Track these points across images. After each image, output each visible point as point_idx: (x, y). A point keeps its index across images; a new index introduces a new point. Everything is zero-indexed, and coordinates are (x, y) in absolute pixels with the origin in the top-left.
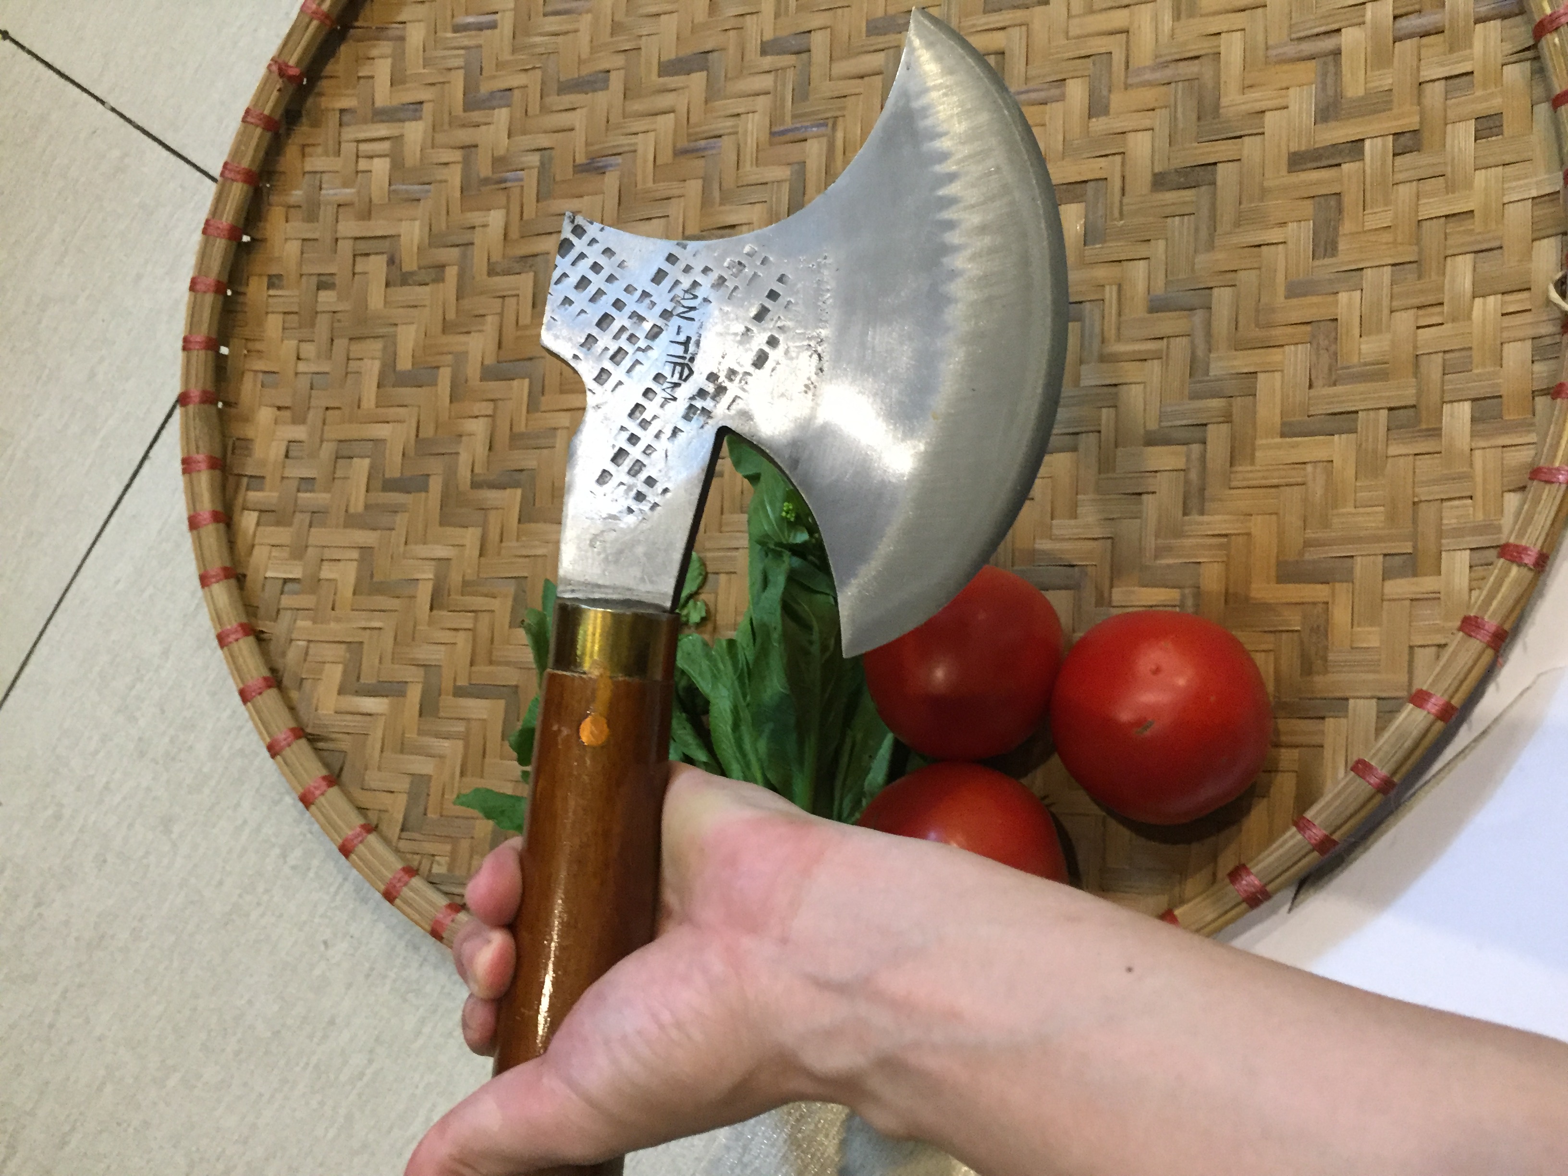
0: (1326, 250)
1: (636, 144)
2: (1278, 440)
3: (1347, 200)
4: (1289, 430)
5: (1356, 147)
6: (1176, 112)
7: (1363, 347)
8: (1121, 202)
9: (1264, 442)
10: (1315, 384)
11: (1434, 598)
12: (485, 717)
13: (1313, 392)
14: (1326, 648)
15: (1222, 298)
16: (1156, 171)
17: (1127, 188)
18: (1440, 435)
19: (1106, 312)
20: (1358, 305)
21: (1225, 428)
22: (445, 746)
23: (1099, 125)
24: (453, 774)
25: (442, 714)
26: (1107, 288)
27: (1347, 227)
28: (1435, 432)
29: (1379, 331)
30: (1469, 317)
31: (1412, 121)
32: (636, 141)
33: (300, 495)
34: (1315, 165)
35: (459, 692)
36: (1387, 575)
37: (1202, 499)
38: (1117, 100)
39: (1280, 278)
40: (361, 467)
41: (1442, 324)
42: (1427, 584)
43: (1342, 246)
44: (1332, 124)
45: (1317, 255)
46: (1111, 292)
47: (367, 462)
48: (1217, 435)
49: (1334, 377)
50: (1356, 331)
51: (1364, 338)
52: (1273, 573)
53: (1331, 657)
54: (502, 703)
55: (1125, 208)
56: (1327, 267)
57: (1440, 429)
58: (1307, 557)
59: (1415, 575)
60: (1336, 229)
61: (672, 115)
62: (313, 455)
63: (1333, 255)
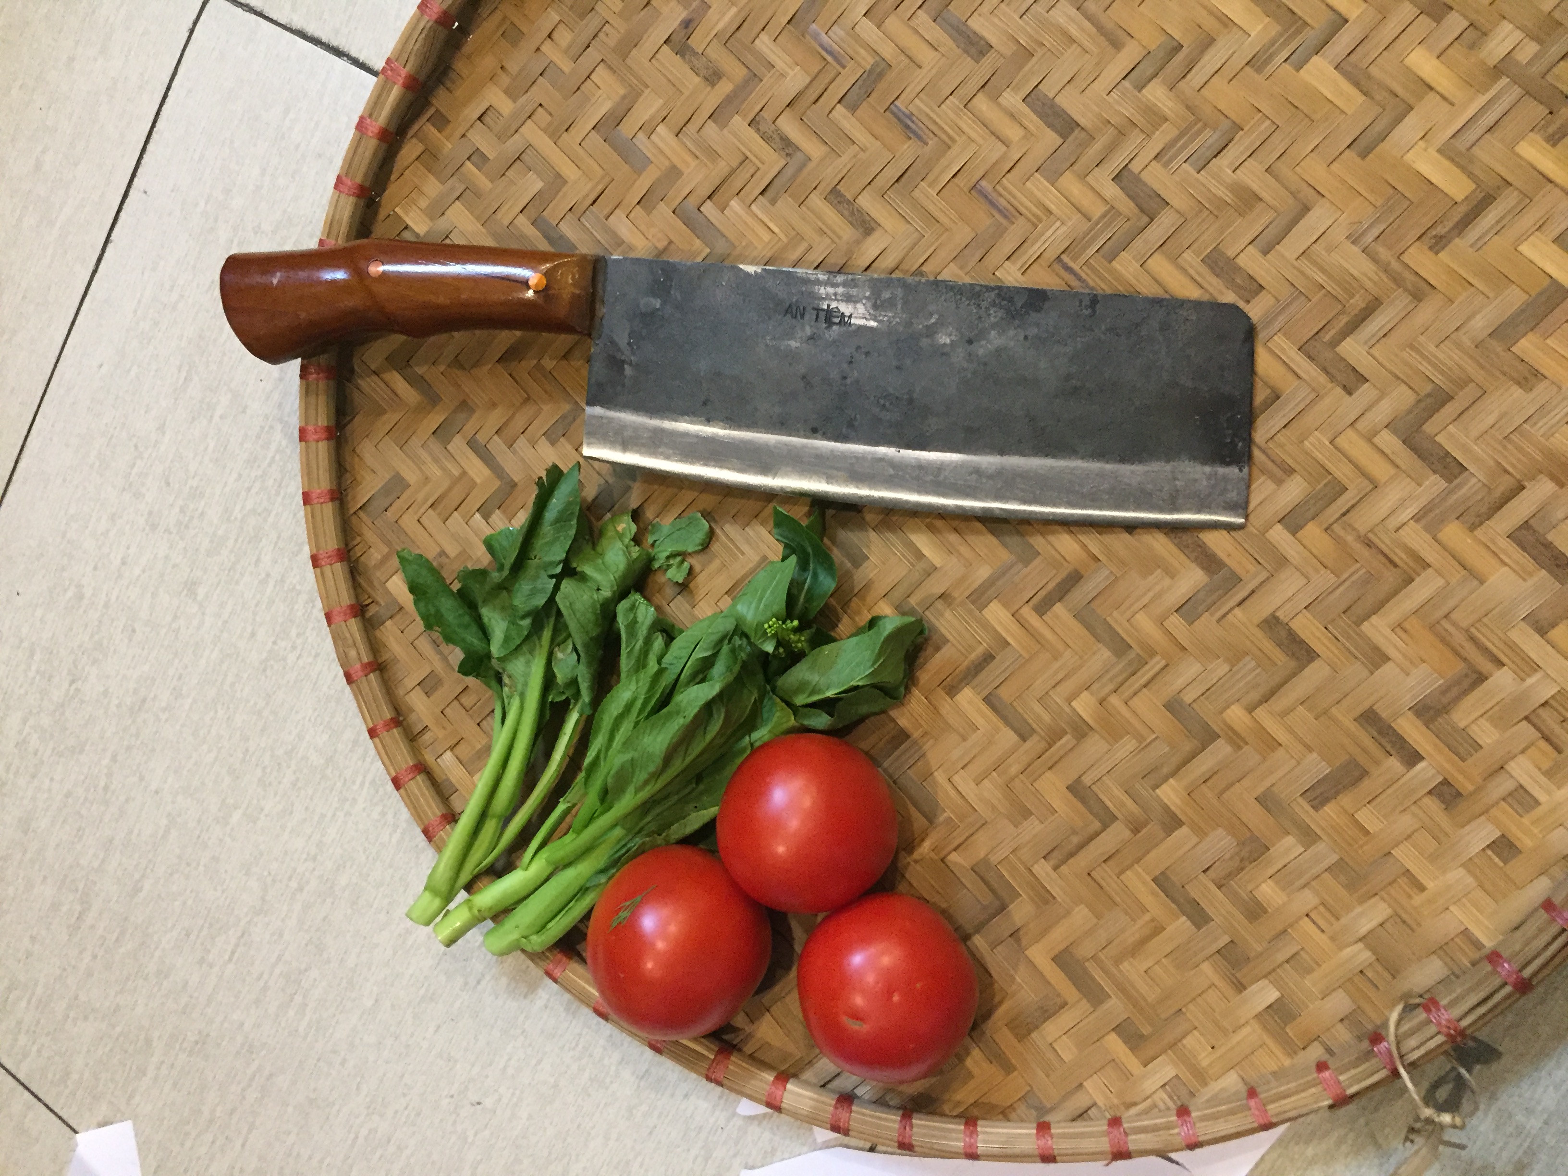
0: (1315, 799)
1: (954, 141)
2: (1148, 879)
3: (1366, 783)
4: (1161, 881)
5: (1413, 758)
6: (1337, 587)
7: (1264, 885)
8: (1232, 609)
9: (1140, 870)
10: (1208, 873)
11: (1126, 1075)
12: (478, 481)
13: (1202, 876)
14: (1037, 1027)
15: (1221, 749)
16: (1278, 614)
17: (1247, 602)
18: (1240, 992)
19: (1139, 674)
20: (1292, 857)
21: (1127, 834)
22: (435, 471)
23: (1279, 535)
24: (426, 500)
25: (449, 447)
26: (1158, 658)
27: (1346, 800)
28: (1240, 987)
29: (1283, 889)
30: (1341, 948)
31: (1466, 786)
32: (957, 138)
33: (468, 163)
34: (1375, 734)
35: (471, 443)
36: (1117, 1029)
37: (1064, 862)
38: (1312, 531)
39: (1267, 783)
40: (534, 184)
41: (1323, 931)
42: (1132, 1062)
43: (1329, 809)
44: (1419, 723)
45: (1308, 794)
46: (1158, 663)
47: (539, 185)
48: (1117, 834)
49: (1223, 882)
50: (1271, 871)
51: (1269, 881)
52: (1056, 951)
53: (1034, 1035)
54: (497, 483)
55: (1230, 616)
56: (1303, 809)
57: (1245, 988)
58: (1087, 964)
59: (1131, 1049)
60: (1337, 793)
61: (1004, 148)
62: (502, 137)
63: (1316, 808)
